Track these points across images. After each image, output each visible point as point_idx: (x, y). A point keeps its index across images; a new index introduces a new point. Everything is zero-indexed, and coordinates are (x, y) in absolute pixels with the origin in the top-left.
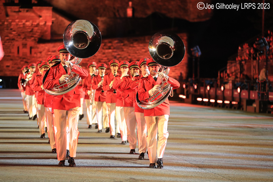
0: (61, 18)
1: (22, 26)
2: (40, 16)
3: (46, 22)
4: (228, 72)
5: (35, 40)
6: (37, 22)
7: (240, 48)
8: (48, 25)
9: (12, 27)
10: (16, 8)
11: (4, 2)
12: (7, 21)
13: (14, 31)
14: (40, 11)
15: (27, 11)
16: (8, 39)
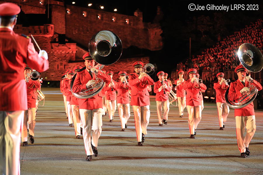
0: (81, 49)
1: (60, 54)
2: (70, 48)
3: (73, 52)
4: (172, 77)
5: (67, 61)
6: (68, 51)
7: (178, 65)
8: (74, 53)
9: (55, 54)
10: (57, 44)
11: (50, 41)
12: (52, 51)
13: (56, 56)
14: (70, 45)
15: (63, 46)
16: (52, 61)
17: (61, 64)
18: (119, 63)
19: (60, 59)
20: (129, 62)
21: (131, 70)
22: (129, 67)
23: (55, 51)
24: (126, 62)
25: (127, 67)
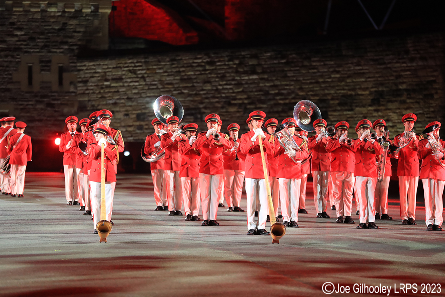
1: (38, 16)
3: (97, 8)
5: (71, 50)
6: (77, 6)
8: (103, 14)
16: (3, 50)
17: (46, 64)
18: (306, 63)
19: (40, 42)
20: (353, 57)
21: (360, 92)
22: (348, 81)
23: (18, 3)
24: (338, 56)
25: (341, 80)
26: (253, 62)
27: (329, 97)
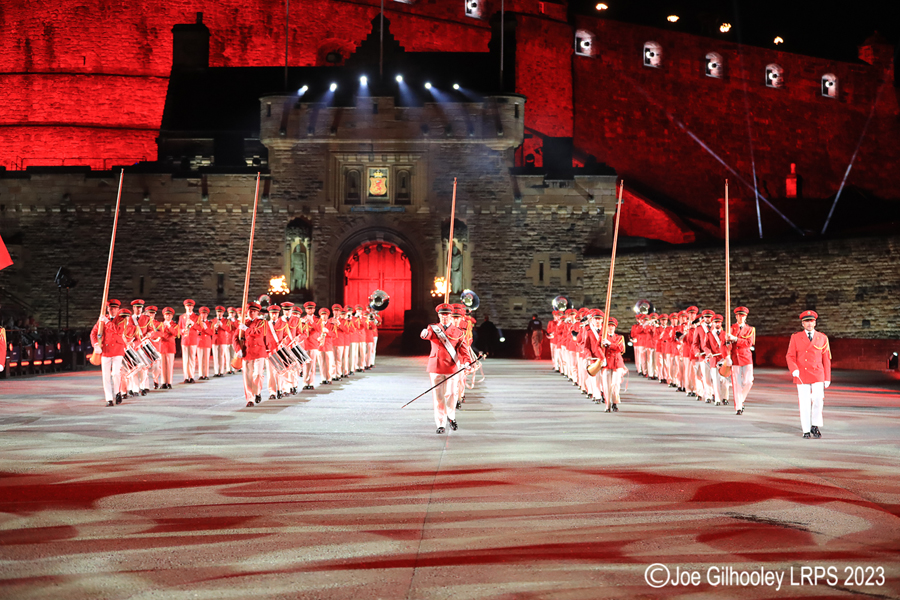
0: (636, 200)
1: (549, 218)
2: (591, 197)
3: (602, 210)
5: (578, 249)
6: (584, 208)
8: (608, 216)
9: (528, 221)
10: (538, 179)
11: (511, 165)
12: (517, 207)
13: (533, 230)
14: (591, 184)
15: (561, 185)
16: (518, 249)
17: (555, 262)
18: (795, 261)
19: (551, 241)
20: (839, 256)
21: (845, 288)
22: (834, 278)
23: (531, 207)
24: (825, 254)
25: (827, 277)
26: (747, 260)
27: (817, 293)
